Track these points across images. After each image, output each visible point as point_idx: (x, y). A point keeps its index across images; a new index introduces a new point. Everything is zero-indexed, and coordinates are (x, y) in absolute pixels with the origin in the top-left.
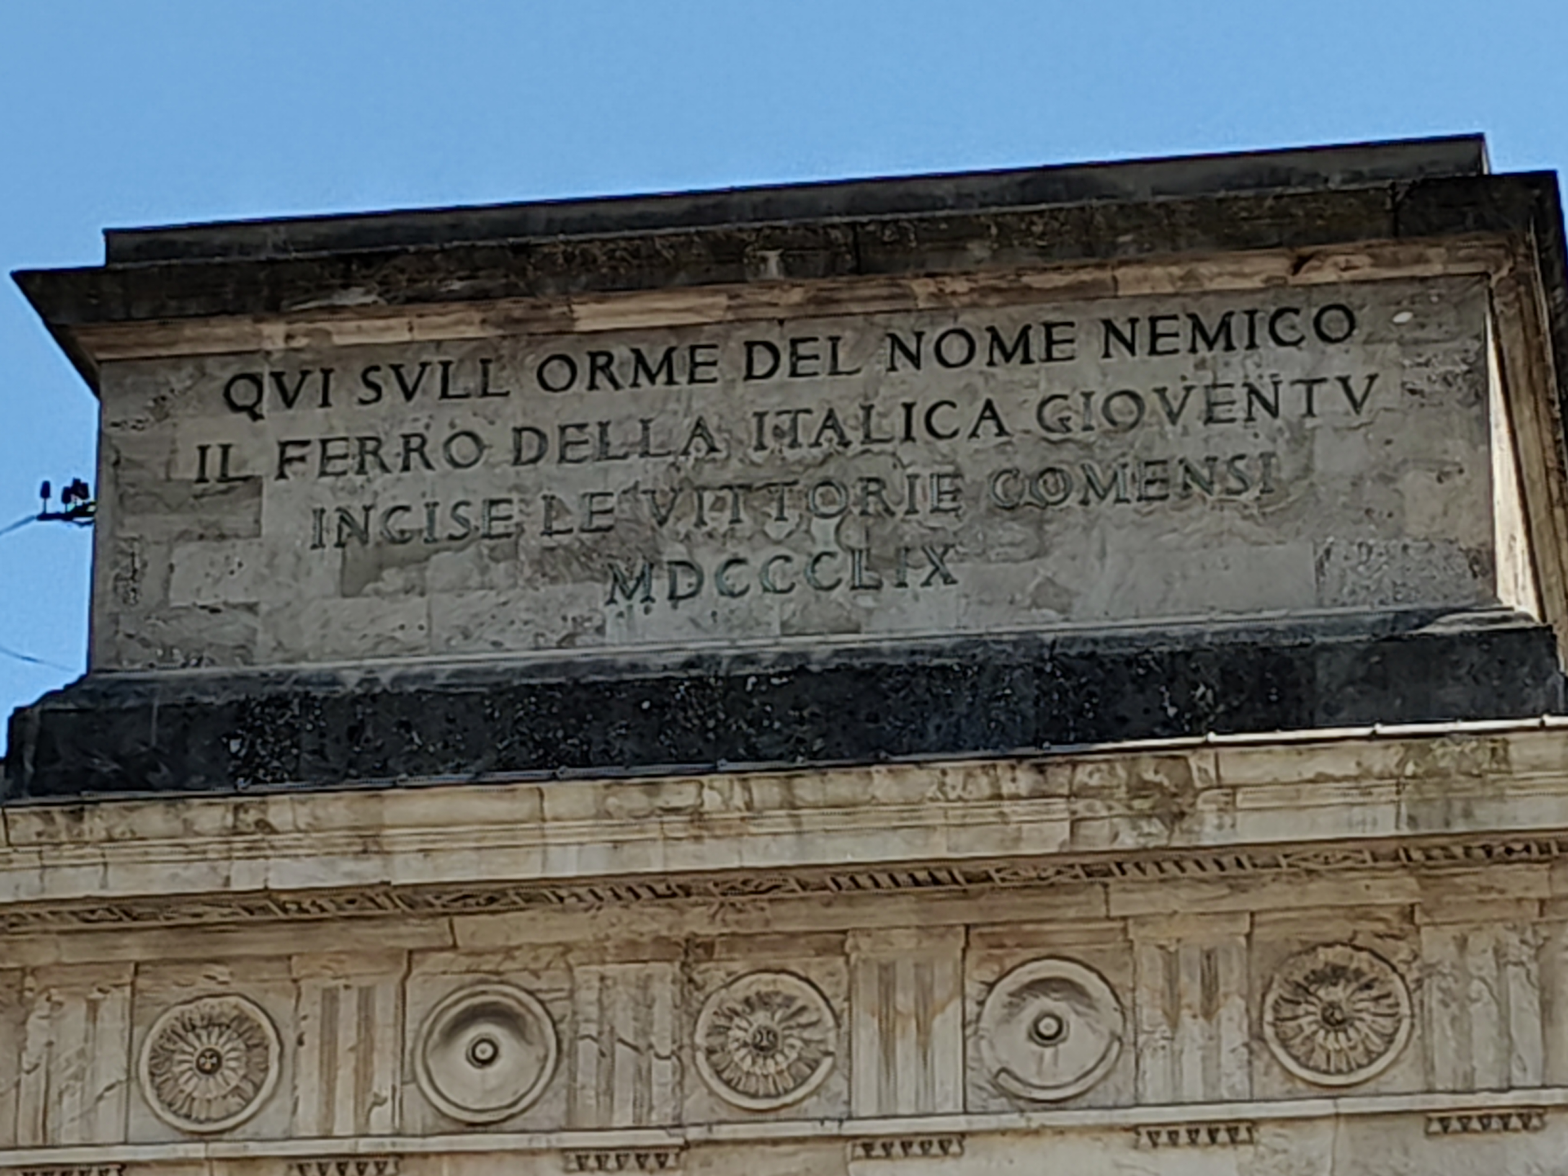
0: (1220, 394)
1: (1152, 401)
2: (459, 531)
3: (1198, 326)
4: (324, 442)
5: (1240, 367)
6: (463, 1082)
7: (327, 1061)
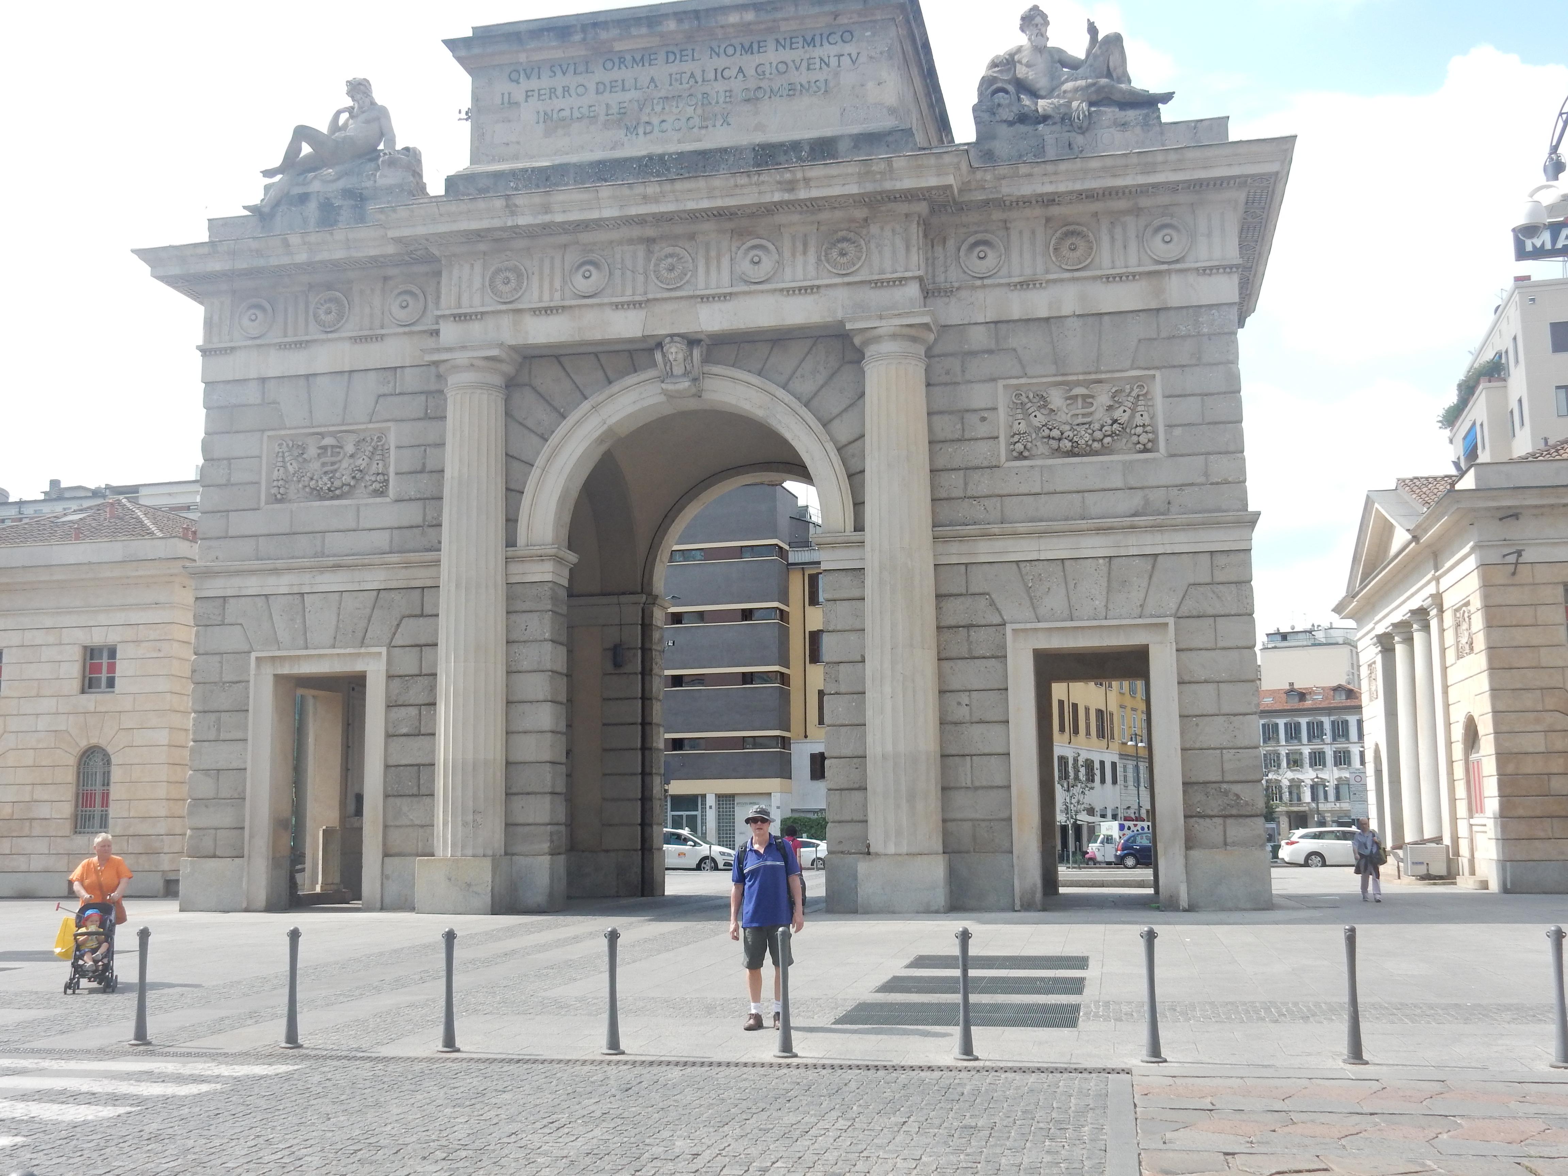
0: (811, 61)
1: (791, 64)
2: (580, 116)
3: (805, 40)
4: (539, 90)
5: (818, 52)
6: (581, 284)
7: (541, 279)
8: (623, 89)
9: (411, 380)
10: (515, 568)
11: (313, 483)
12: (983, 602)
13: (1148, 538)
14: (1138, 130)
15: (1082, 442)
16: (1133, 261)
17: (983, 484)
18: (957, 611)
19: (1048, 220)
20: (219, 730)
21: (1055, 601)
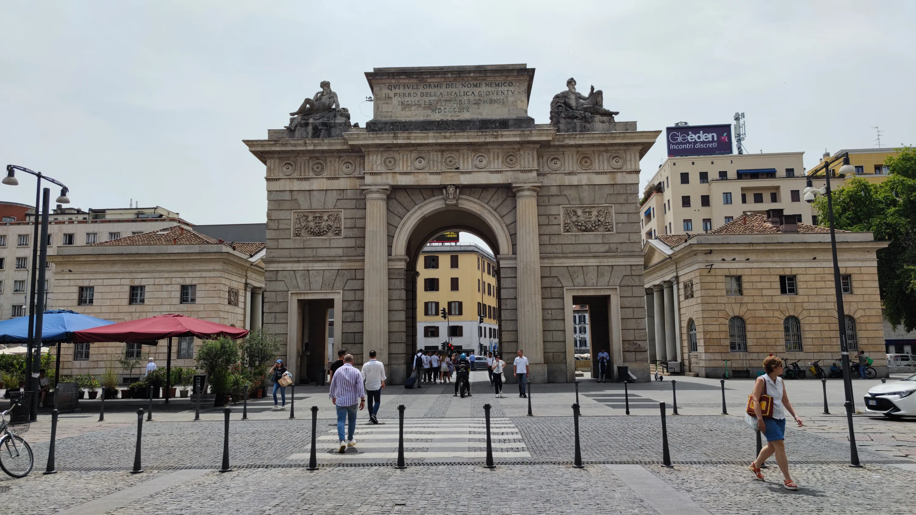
0: (498, 92)
1: (491, 92)
2: (415, 104)
3: (496, 84)
4: (399, 93)
5: (500, 89)
6: (417, 164)
7: (403, 162)
8: (431, 96)
9: (350, 194)
10: (391, 263)
11: (312, 230)
12: (556, 280)
13: (610, 260)
14: (607, 124)
15: (589, 227)
16: (606, 167)
17: (555, 240)
18: (548, 282)
19: (578, 152)
20: (275, 320)
21: (580, 280)
